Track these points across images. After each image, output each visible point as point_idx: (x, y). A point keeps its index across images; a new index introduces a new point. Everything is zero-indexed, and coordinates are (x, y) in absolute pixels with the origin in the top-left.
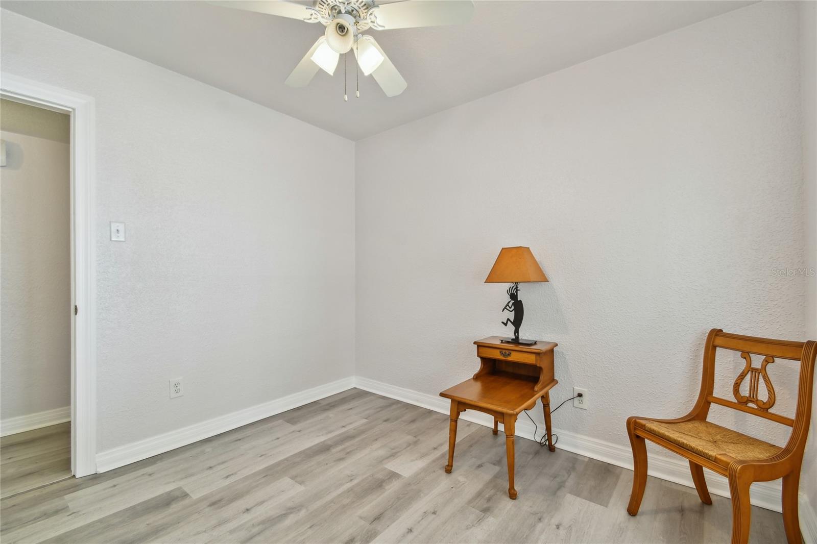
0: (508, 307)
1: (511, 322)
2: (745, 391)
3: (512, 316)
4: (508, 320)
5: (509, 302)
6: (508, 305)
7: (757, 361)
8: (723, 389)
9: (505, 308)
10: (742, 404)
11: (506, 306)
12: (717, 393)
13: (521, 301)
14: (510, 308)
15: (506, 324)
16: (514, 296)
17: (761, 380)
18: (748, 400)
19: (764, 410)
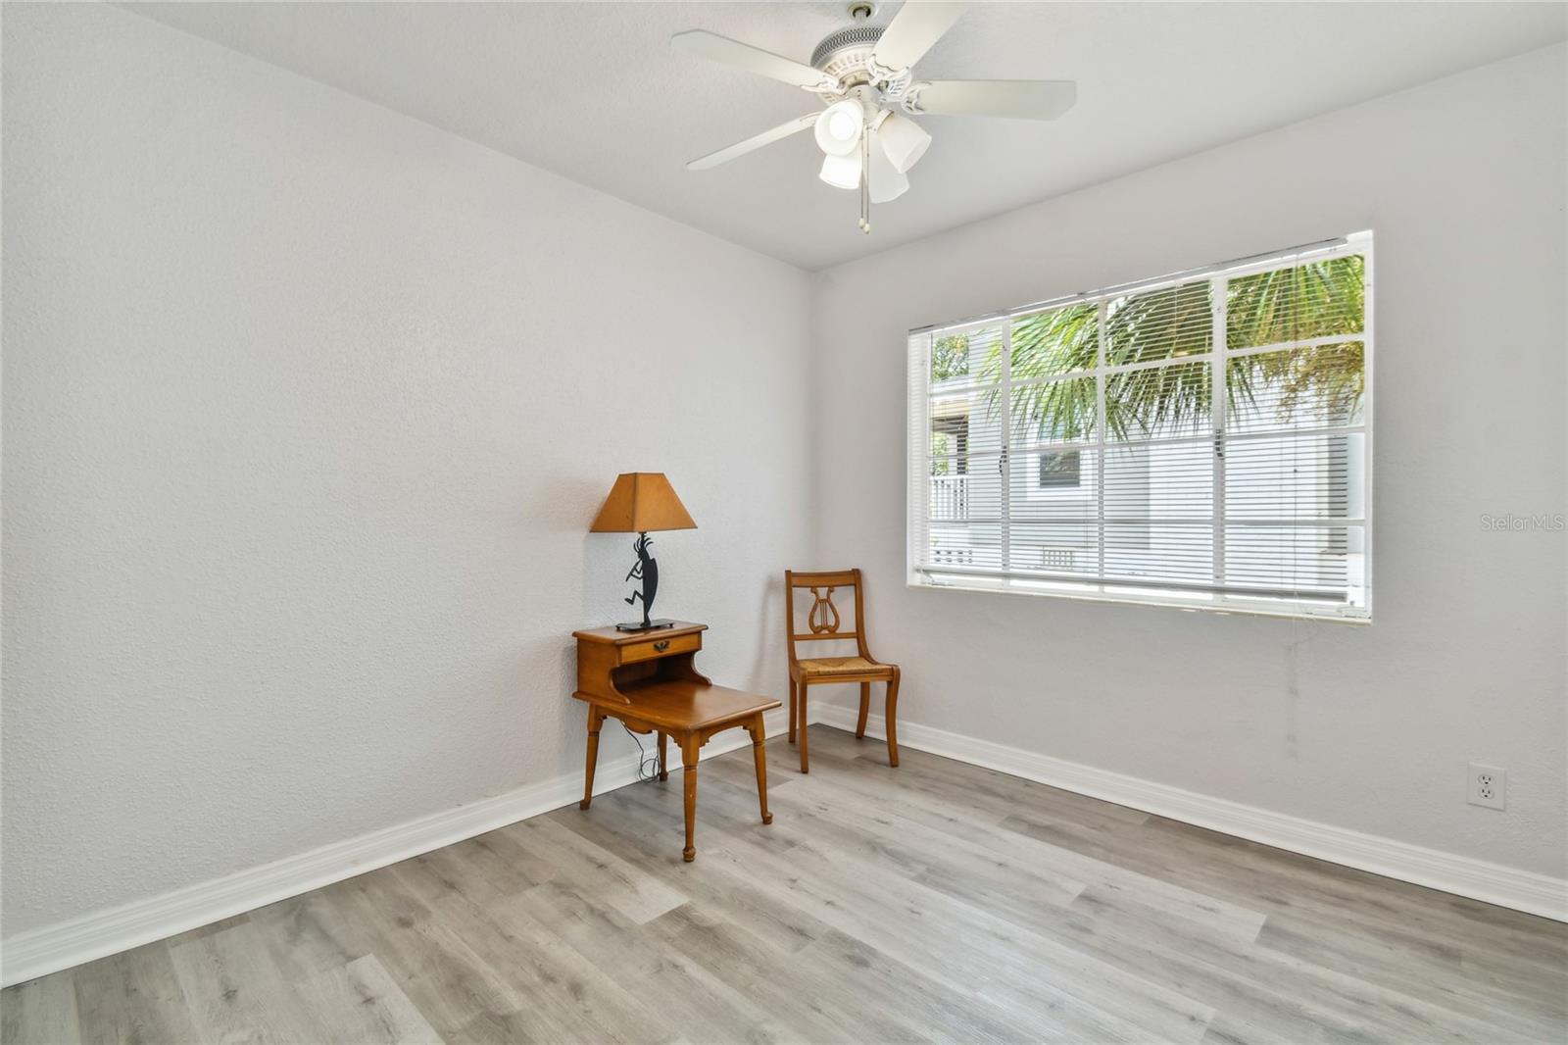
0: (635, 573)
1: (639, 595)
2: (818, 622)
3: (638, 585)
4: (636, 593)
5: (637, 564)
6: (635, 569)
7: (823, 592)
8: (801, 627)
9: (631, 574)
10: (818, 633)
11: (632, 571)
12: (797, 632)
13: (654, 559)
14: (639, 573)
15: (631, 602)
16: (643, 553)
17: (828, 607)
18: (822, 628)
19: (833, 633)
